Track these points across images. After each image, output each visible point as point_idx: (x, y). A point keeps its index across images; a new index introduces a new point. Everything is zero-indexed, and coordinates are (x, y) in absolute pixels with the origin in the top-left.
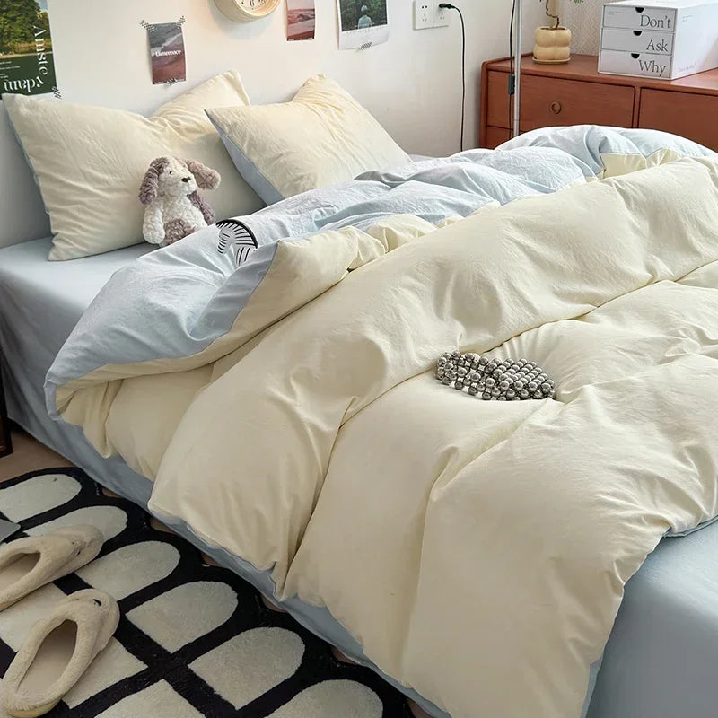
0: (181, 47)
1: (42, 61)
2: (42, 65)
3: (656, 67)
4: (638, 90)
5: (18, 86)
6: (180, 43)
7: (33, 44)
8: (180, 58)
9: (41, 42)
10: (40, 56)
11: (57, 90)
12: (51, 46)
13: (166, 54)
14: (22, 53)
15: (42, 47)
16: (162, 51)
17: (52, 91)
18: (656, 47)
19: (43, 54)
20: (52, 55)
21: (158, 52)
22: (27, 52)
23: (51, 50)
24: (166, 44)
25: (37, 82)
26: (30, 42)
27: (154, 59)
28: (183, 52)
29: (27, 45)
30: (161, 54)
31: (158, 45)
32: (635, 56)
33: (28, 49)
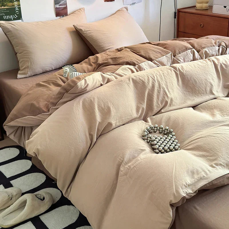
0: (66, 4)
1: (17, 9)
2: (17, 11)
5: (8, 18)
7: (14, 3)
8: (66, 8)
9: (16, 3)
10: (16, 8)
11: (22, 19)
14: (10, 6)
15: (17, 5)
16: (59, 6)
17: (20, 19)
19: (17, 7)
20: (20, 7)
21: (58, 6)
22: (12, 6)
23: (20, 5)
24: (60, 3)
25: (15, 16)
26: (13, 3)
27: (56, 9)
28: (67, 6)
29: (11, 4)
30: (59, 7)
31: (58, 4)
32: (225, 7)
33: (12, 5)
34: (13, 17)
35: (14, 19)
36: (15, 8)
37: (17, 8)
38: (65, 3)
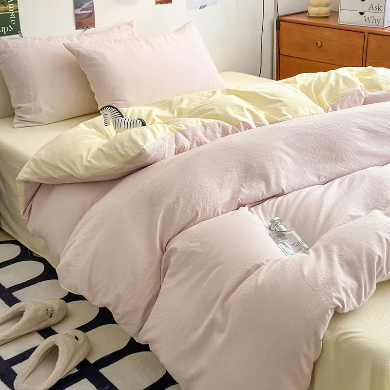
0: (92, 8)
1: (13, 16)
2: (13, 19)
3: (374, 21)
4: (366, 34)
6: (92, 6)
7: (7, 7)
8: (92, 15)
9: (12, 6)
10: (11, 14)
11: (21, 33)
12: (18, 8)
13: (83, 12)
14: (1, 12)
15: (13, 9)
16: (81, 11)
17: (18, 34)
18: (374, 8)
19: (13, 12)
20: (18, 13)
21: (79, 11)
22: (4, 12)
23: (18, 10)
24: (84, 7)
25: (10, 28)
26: (6, 6)
27: (76, 15)
28: (93, 11)
29: (4, 7)
30: (81, 13)
31: (79, 7)
32: (362, 14)
33: (4, 10)
34: (6, 29)
35: (8, 34)
36: (9, 15)
37: (13, 14)
38: (91, 6)
